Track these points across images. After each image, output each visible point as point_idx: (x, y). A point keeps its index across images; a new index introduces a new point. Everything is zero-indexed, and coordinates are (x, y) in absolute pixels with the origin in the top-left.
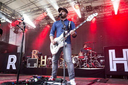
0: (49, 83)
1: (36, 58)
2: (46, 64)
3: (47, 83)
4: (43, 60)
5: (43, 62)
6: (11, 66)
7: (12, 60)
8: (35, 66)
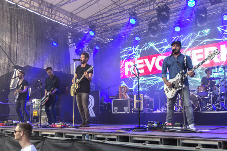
3: (165, 128)
8: (126, 111)
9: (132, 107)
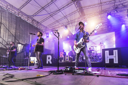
0: (76, 70)
1: (63, 56)
2: (69, 60)
3: (75, 71)
4: (67, 58)
5: (67, 59)
6: (49, 62)
7: (49, 58)
8: (62, 62)
9: (65, 60)
